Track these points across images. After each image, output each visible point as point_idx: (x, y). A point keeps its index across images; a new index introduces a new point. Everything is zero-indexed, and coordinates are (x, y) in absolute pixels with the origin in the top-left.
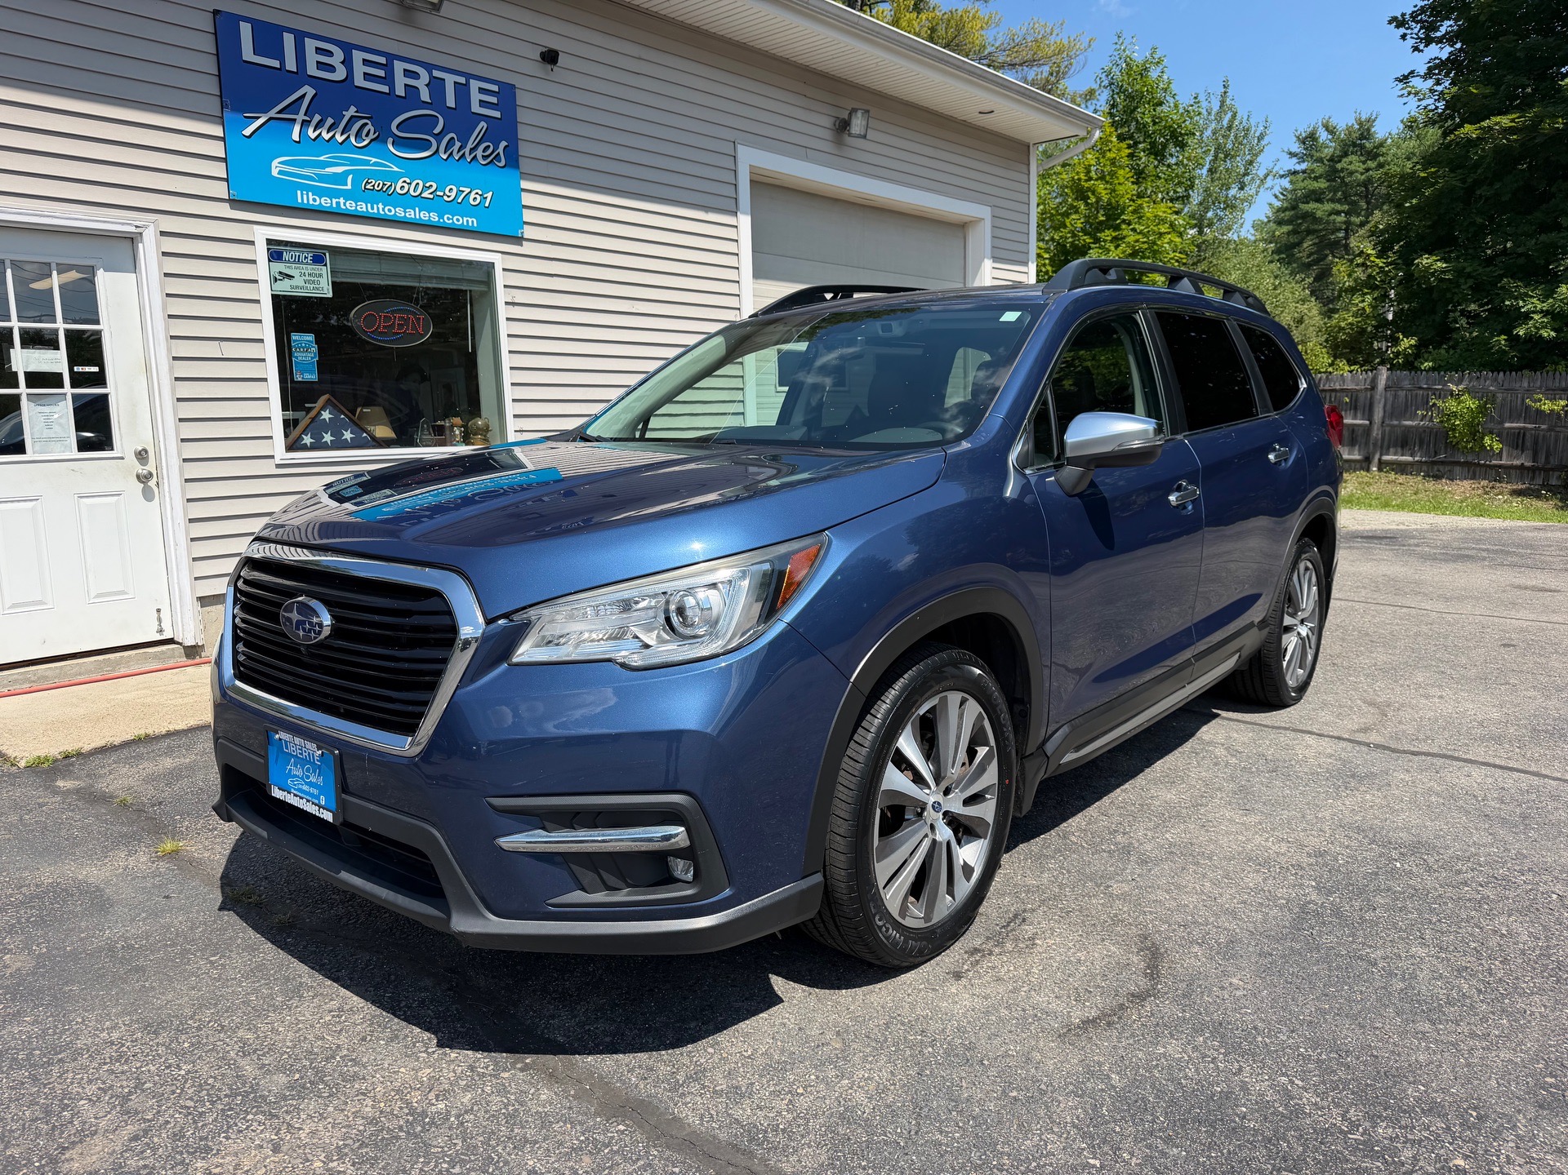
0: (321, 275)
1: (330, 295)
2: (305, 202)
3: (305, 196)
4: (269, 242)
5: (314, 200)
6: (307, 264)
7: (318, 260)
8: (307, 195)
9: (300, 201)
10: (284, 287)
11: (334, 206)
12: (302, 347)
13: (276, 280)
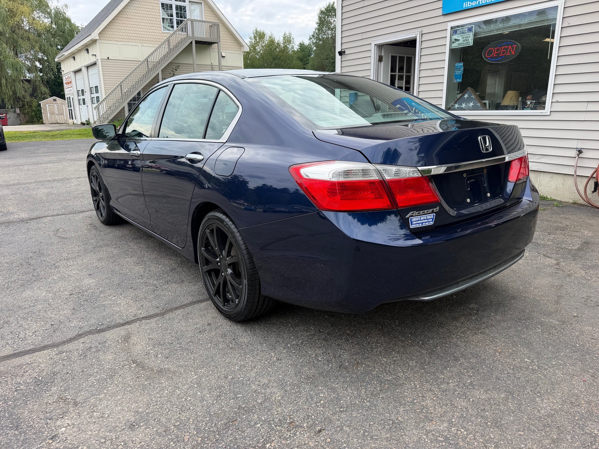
0: (470, 37)
1: (472, 44)
2: (466, 6)
3: (466, 4)
4: (452, 28)
5: (470, 4)
6: (465, 33)
7: (470, 30)
8: (467, 3)
9: (464, 7)
10: (455, 45)
11: (477, 4)
12: (458, 68)
13: (453, 42)
